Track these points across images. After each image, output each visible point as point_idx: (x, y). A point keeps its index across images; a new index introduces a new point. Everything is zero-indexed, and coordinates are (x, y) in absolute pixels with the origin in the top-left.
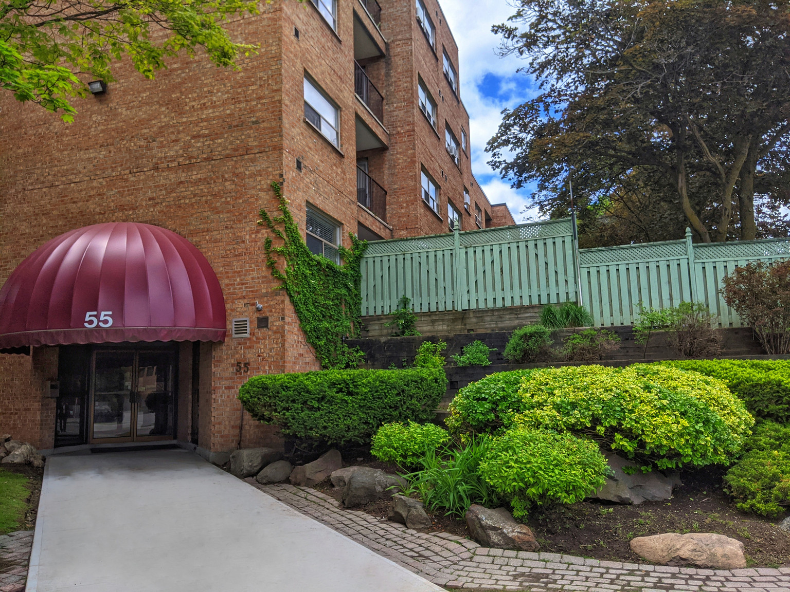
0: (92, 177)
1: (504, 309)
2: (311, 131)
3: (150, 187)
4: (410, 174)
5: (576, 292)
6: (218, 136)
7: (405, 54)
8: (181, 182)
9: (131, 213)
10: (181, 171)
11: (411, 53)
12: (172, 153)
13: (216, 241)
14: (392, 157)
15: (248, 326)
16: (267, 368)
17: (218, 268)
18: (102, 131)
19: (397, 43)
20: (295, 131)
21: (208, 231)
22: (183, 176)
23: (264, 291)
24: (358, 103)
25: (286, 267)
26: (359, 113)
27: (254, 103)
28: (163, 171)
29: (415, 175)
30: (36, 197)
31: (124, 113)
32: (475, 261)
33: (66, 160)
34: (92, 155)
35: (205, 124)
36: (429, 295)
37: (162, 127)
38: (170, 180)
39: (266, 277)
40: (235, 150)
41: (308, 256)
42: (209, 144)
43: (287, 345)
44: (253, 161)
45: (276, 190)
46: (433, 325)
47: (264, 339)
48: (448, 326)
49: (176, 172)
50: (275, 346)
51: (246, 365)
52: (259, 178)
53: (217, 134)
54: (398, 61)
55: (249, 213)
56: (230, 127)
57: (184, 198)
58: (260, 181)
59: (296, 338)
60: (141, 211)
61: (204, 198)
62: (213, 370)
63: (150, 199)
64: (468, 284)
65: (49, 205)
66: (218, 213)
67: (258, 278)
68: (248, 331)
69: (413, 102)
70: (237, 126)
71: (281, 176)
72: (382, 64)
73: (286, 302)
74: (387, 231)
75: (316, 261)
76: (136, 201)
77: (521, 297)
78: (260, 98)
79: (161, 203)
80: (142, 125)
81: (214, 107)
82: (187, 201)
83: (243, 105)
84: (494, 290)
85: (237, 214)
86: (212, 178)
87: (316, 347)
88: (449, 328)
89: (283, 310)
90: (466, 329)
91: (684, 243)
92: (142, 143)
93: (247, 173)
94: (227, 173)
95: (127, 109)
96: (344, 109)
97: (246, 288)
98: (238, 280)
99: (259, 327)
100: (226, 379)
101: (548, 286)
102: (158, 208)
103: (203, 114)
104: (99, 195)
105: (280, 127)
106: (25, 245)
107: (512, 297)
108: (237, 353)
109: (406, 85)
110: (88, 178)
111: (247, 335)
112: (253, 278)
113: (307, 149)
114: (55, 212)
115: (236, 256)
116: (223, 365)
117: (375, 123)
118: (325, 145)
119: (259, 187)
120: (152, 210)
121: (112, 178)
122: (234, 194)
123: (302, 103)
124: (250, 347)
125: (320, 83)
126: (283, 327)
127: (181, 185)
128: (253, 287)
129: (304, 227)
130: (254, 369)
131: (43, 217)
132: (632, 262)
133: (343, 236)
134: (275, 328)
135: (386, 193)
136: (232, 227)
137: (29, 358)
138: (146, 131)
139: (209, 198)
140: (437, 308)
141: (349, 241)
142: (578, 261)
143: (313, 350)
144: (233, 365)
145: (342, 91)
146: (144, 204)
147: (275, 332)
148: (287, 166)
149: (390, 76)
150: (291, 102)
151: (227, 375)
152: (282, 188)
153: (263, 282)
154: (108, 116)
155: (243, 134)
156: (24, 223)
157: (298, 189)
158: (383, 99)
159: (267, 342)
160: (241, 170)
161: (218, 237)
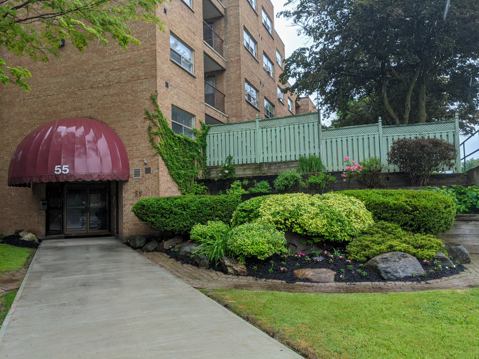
0: (59, 92)
1: (281, 162)
2: (174, 65)
3: (89, 98)
4: (238, 85)
5: (319, 153)
6: (124, 69)
7: (235, 15)
8: (105, 95)
9: (79, 112)
10: (104, 89)
11: (239, 14)
12: (100, 79)
13: (123, 127)
14: (228, 75)
15: (141, 172)
16: (150, 194)
17: (125, 142)
18: (64, 67)
19: (231, 8)
20: (164, 66)
21: (119, 122)
22: (106, 92)
23: (148, 154)
24: (206, 46)
25: (160, 141)
26: (206, 51)
27: (142, 51)
28: (95, 89)
29: (241, 86)
30: (31, 103)
31: (74, 57)
32: (267, 136)
33: (45, 83)
34: (58, 80)
35: (117, 63)
36: (242, 155)
37: (94, 65)
38: (99, 94)
39: (149, 146)
40: (133, 77)
41: (173, 134)
42: (119, 74)
43: (160, 182)
44: (141, 83)
45: (153, 99)
46: (244, 171)
47: (149, 179)
48: (252, 171)
49: (102, 90)
50: (154, 183)
51: (140, 192)
52: (145, 93)
53: (123, 69)
54: (231, 20)
55: (140, 112)
56: (129, 65)
57: (106, 104)
58: (145, 95)
59: (166, 178)
60: (85, 111)
61: (117, 104)
62: (123, 196)
63: (89, 104)
64: (263, 149)
65: (37, 108)
66: (124, 112)
67: (145, 147)
68: (141, 175)
69: (239, 43)
70: (133, 64)
71: (156, 91)
72: (223, 21)
73: (159, 160)
74: (225, 118)
75: (178, 137)
76: (82, 106)
77: (290, 156)
78: (145, 49)
79: (95, 106)
80: (84, 63)
81: (121, 54)
82: (108, 106)
83: (136, 53)
84: (276, 152)
85: (134, 112)
86: (120, 93)
87: (178, 183)
88: (253, 173)
89: (158, 164)
90: (261, 173)
91: (378, 125)
92: (84, 73)
93: (139, 90)
94: (128, 90)
95: (76, 55)
96: (196, 50)
97: (139, 152)
98: (135, 148)
99: (146, 173)
100: (130, 200)
101: (305, 149)
102: (93, 109)
103: (115, 57)
104: (63, 102)
105: (156, 65)
106: (26, 129)
107: (286, 156)
108: (135, 186)
109: (236, 33)
110: (56, 93)
111: (140, 177)
112: (142, 147)
113: (172, 75)
114: (40, 112)
115: (134, 135)
116: (129, 193)
117: (217, 56)
118: (183, 72)
119: (145, 98)
120: (90, 110)
121: (69, 93)
122: (132, 102)
123: (169, 50)
124: (142, 183)
125: (180, 37)
126: (158, 173)
127: (105, 97)
128: (143, 152)
129: (170, 119)
130: (144, 195)
131: (34, 114)
132: (349, 136)
133: (196, 122)
134: (154, 173)
135: (225, 96)
136: (131, 120)
137: (30, 189)
138: (86, 67)
139: (119, 104)
140: (247, 162)
141: (200, 125)
142: (321, 136)
143: (176, 185)
144: (133, 193)
145: (195, 40)
146: (86, 107)
147: (154, 176)
148: (160, 86)
149: (226, 28)
150: (162, 50)
151: (131, 197)
152: (157, 98)
153: (148, 149)
154: (66, 59)
155: (136, 69)
156: (25, 117)
157: (167, 98)
158: (223, 41)
159: (150, 181)
160: (136, 88)
161: (125, 125)
